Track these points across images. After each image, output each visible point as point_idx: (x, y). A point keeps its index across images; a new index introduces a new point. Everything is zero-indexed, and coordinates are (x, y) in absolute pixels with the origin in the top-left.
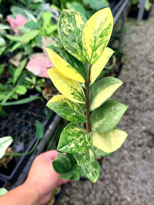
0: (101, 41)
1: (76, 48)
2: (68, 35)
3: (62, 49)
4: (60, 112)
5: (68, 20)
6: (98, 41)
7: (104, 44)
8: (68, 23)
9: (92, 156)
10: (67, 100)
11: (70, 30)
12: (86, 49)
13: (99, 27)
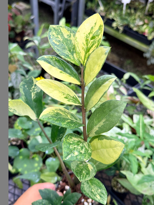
0: (94, 41)
1: (68, 54)
2: (58, 45)
3: (51, 59)
4: (54, 121)
5: (56, 33)
6: (90, 42)
7: (97, 43)
8: (56, 35)
9: (92, 169)
10: (58, 110)
11: (59, 40)
12: (80, 52)
13: (90, 31)
